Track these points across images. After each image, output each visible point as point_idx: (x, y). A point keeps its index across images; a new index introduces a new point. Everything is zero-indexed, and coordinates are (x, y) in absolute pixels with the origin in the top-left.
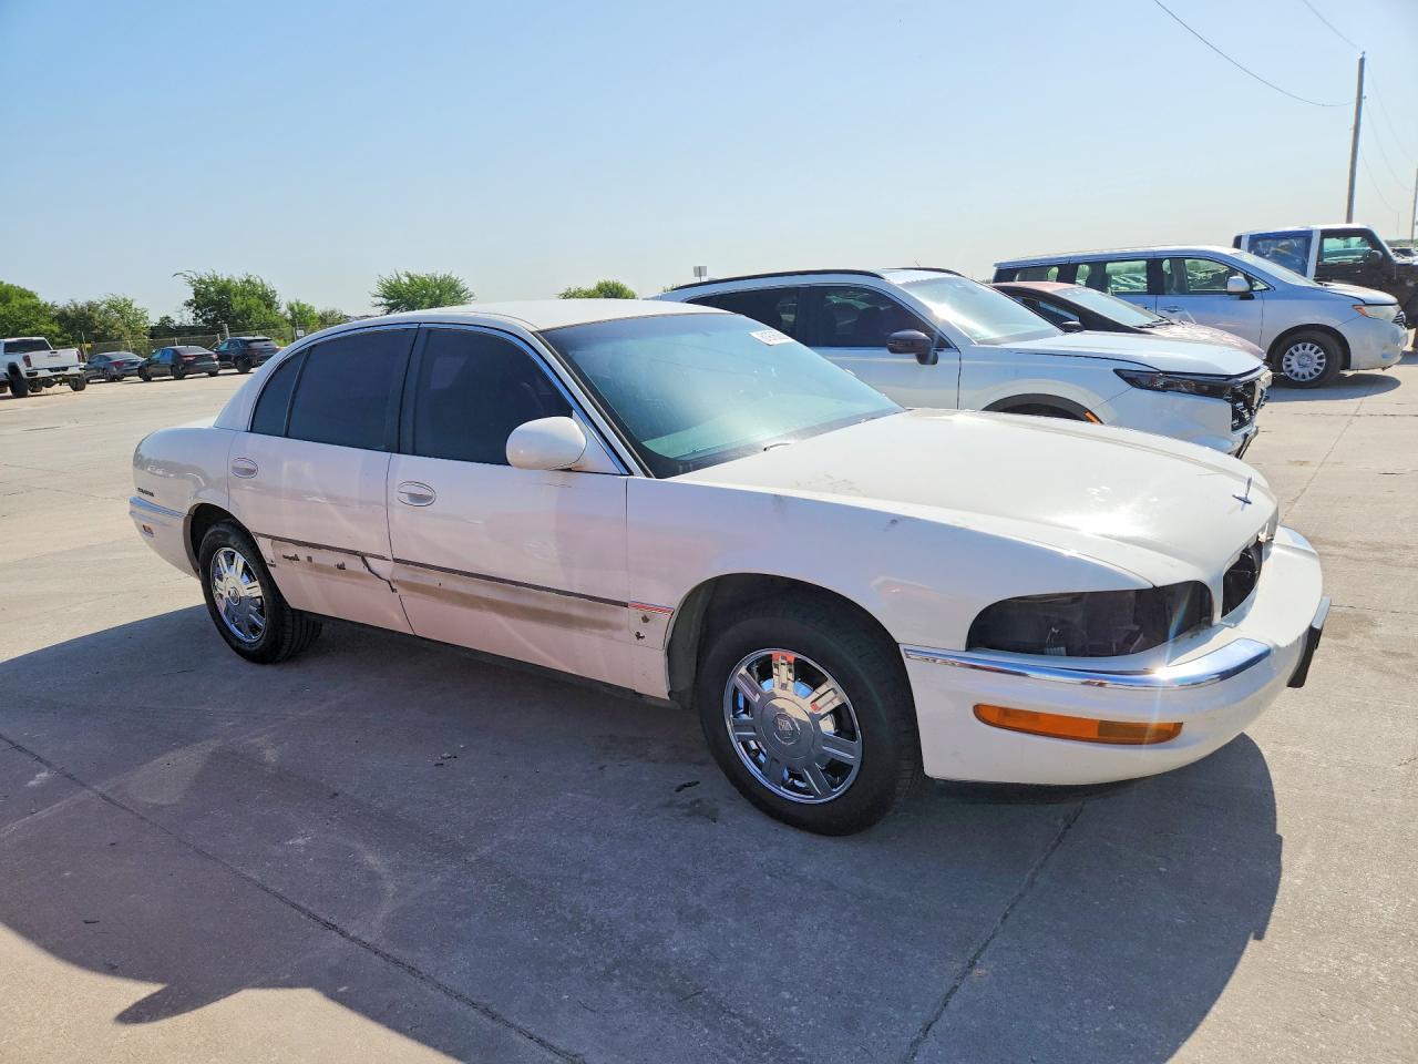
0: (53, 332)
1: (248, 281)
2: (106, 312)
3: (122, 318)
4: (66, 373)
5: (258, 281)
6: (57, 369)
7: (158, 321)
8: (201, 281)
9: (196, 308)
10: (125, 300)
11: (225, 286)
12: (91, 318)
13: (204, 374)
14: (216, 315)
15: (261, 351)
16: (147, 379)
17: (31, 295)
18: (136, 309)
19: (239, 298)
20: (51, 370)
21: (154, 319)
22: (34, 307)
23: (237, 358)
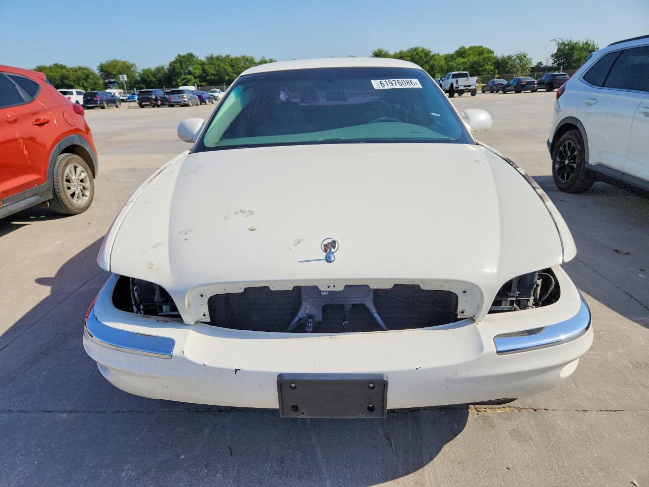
0: (490, 69)
1: (586, 43)
2: (515, 60)
3: (520, 62)
4: (470, 88)
5: (592, 43)
6: (467, 86)
7: (536, 64)
8: (563, 44)
9: (556, 58)
10: (524, 54)
11: (573, 46)
12: (508, 62)
13: (529, 91)
14: (564, 61)
15: (560, 80)
16: (505, 92)
17: (492, 52)
18: (528, 59)
19: (578, 52)
20: (464, 86)
21: (534, 64)
22: (489, 58)
23: (547, 84)
